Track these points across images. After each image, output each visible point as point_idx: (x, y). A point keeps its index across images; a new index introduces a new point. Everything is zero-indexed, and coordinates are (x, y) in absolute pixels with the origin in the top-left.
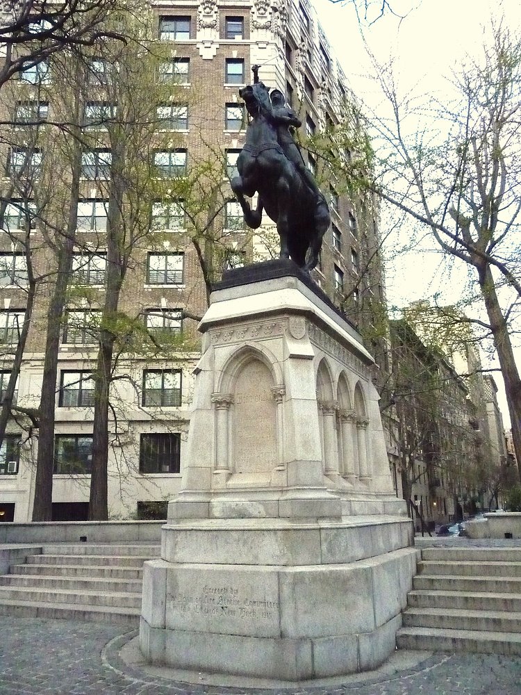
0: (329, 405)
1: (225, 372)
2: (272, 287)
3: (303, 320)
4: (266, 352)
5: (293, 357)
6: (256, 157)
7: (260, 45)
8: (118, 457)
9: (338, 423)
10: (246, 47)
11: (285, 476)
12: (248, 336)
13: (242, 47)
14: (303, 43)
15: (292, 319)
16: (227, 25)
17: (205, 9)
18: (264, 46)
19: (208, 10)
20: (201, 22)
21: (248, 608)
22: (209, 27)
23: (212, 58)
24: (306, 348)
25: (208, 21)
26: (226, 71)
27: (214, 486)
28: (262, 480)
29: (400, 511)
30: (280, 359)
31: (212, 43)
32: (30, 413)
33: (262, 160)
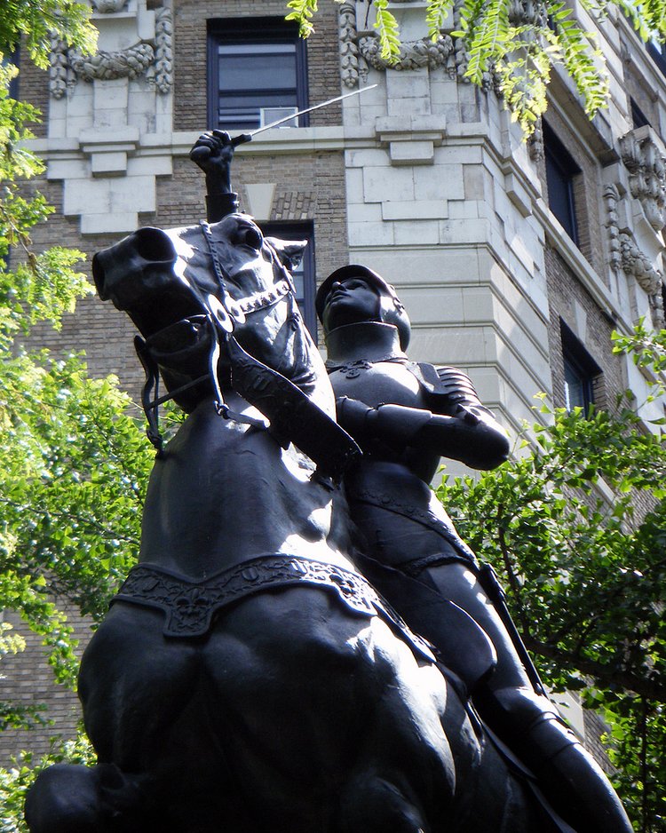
6: (200, 641)
7: (401, 151)
10: (322, 165)
13: (308, 166)
14: (641, 132)
16: (213, 61)
18: (423, 151)
22: (116, 75)
31: (135, 151)
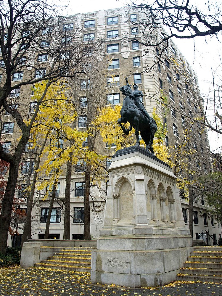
0: (154, 196)
1: (116, 186)
2: (131, 156)
3: (141, 167)
4: (128, 179)
5: (136, 180)
6: (126, 111)
7: (146, 51)
8: (95, 216)
9: (160, 201)
10: (140, 52)
11: (135, 221)
12: (123, 173)
14: (163, 47)
15: (137, 167)
16: (132, 45)
17: (124, 40)
19: (125, 40)
20: (123, 45)
21: (121, 264)
22: (126, 47)
23: (127, 58)
24: (142, 177)
25: (125, 44)
26: (133, 62)
27: (113, 225)
28: (129, 222)
29: (187, 234)
30: (133, 181)
31: (127, 52)
32: (62, 200)
33: (128, 111)
